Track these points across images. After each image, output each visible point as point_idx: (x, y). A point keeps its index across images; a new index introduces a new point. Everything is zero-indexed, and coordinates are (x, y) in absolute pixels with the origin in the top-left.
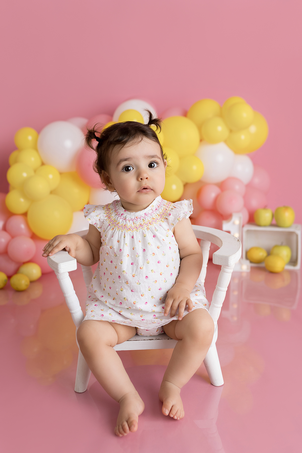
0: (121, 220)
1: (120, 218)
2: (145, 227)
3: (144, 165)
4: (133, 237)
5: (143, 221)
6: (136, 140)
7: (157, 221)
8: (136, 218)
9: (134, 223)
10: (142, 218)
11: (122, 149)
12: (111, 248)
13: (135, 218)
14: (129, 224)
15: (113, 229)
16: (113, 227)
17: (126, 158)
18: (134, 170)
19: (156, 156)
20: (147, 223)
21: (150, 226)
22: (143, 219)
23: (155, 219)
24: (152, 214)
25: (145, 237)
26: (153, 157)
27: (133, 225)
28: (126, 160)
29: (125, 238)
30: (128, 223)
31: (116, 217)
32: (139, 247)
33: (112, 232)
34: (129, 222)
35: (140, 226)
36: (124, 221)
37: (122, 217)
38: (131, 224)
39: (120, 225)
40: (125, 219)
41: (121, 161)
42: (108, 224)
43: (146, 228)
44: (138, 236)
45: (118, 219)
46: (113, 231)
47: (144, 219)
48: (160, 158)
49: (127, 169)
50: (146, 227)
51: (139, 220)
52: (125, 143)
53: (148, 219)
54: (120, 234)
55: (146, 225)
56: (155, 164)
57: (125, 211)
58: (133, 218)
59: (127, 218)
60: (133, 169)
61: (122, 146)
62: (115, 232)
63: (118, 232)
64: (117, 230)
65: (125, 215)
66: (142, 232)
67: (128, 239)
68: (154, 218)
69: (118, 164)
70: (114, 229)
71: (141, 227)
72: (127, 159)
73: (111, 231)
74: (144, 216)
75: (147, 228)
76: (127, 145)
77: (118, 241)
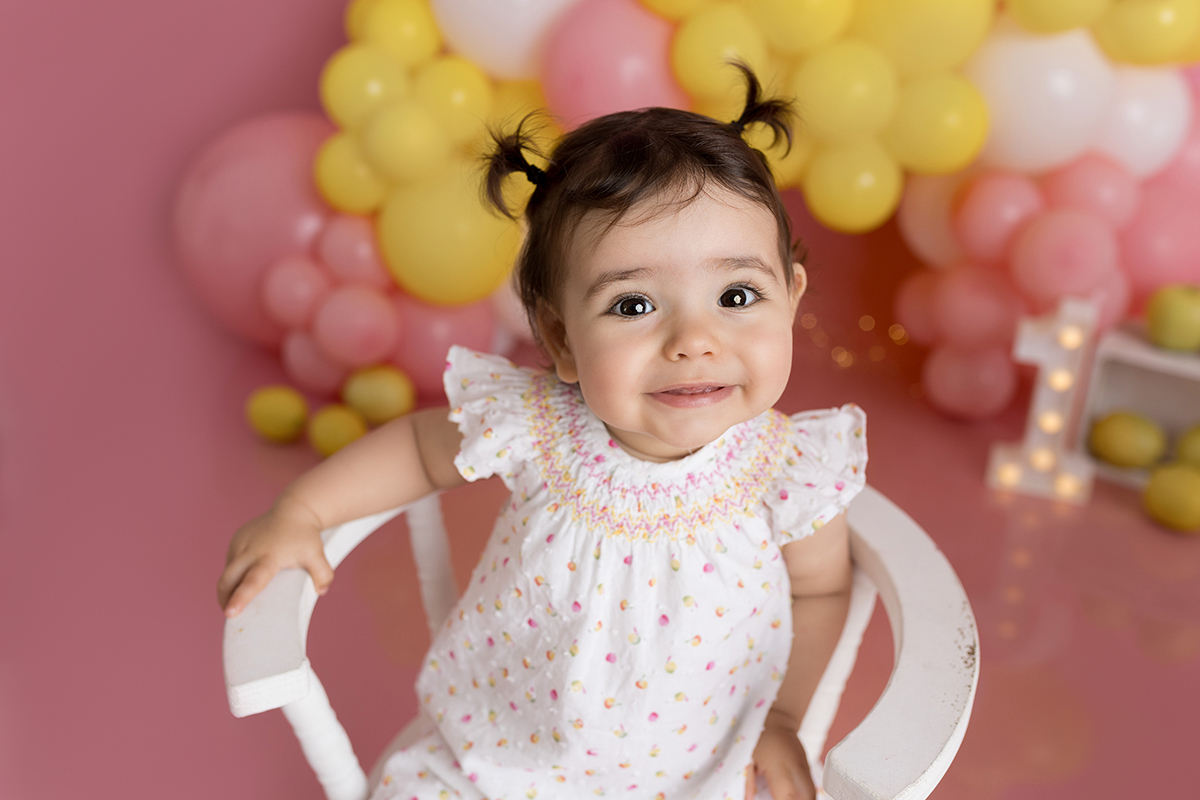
0: (591, 483)
1: (587, 470)
2: (682, 529)
3: (700, 295)
4: (628, 561)
5: (677, 506)
6: (668, 195)
7: (728, 512)
8: (650, 488)
9: (642, 506)
10: (674, 492)
11: (612, 232)
12: (538, 584)
13: (646, 486)
14: (622, 508)
15: (557, 507)
16: (558, 500)
17: (624, 267)
18: (655, 313)
19: (758, 260)
20: (692, 515)
21: (700, 530)
22: (677, 498)
23: (723, 503)
24: (716, 478)
25: (675, 569)
26: (742, 263)
27: (635, 513)
28: (624, 275)
29: (598, 557)
30: (619, 504)
31: (573, 461)
32: (646, 606)
33: (551, 518)
34: (624, 497)
35: (662, 523)
36: (605, 488)
37: (598, 469)
38: (629, 509)
39: (584, 501)
40: (608, 481)
41: (605, 279)
42: (539, 481)
43: (683, 534)
44: (647, 561)
45: (581, 475)
46: (556, 518)
47: (683, 497)
48: (770, 272)
49: (629, 306)
50: (685, 529)
51: (661, 496)
52: (623, 205)
53: (699, 498)
54: (582, 539)
55: (686, 525)
56: (750, 297)
57: (611, 443)
58: (640, 487)
59: (616, 480)
60: (654, 309)
61: (613, 217)
62: (563, 519)
63: (573, 529)
64: (574, 520)
65: (608, 466)
66: (669, 547)
67: (610, 567)
68: (719, 496)
69: (593, 290)
70: (561, 511)
71: (666, 528)
72: (628, 272)
73: (550, 513)
74: (682, 483)
75: (689, 536)
76: (635, 213)
77: (572, 567)
